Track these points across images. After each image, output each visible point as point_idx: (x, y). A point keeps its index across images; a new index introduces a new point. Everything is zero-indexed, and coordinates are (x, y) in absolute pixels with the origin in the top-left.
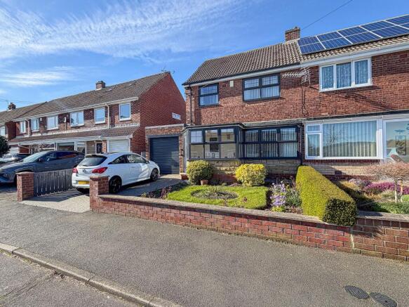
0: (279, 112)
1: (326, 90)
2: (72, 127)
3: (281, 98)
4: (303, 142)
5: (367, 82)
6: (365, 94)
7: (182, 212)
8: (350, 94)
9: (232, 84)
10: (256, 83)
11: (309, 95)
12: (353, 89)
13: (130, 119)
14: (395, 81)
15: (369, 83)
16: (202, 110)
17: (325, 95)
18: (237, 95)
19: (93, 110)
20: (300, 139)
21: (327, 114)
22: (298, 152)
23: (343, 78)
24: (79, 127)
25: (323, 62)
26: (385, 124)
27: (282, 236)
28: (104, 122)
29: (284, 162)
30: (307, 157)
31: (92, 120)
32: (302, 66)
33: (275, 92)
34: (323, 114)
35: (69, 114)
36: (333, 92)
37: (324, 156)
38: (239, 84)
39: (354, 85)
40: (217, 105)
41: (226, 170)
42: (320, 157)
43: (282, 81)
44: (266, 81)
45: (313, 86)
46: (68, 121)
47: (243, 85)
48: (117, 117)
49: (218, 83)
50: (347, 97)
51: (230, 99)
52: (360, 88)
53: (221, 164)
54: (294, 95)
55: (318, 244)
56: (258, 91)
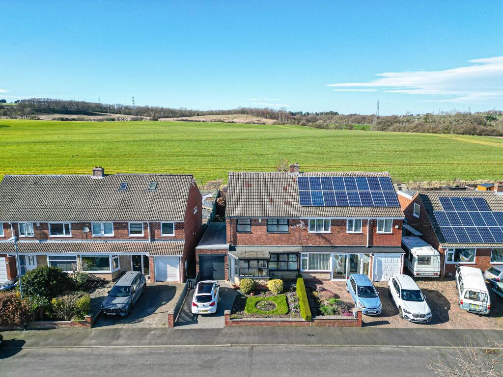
0: (287, 241)
1: (311, 232)
2: (96, 237)
3: (289, 233)
4: (300, 262)
5: (328, 230)
6: (327, 236)
8: (322, 236)
9: (260, 220)
10: (275, 222)
12: (323, 233)
13: (174, 235)
16: (239, 235)
17: (311, 235)
19: (127, 223)
20: (298, 261)
21: (311, 244)
22: (297, 267)
24: (106, 238)
28: (142, 235)
29: (290, 272)
30: (302, 270)
33: (286, 229)
35: (89, 223)
36: (315, 233)
38: (265, 222)
40: (250, 233)
41: (262, 283)
42: (307, 270)
43: (290, 223)
44: (281, 222)
45: (305, 229)
46: (90, 231)
48: (157, 232)
49: (251, 219)
51: (258, 229)
52: (326, 233)
53: (259, 279)
54: (296, 233)
56: (276, 226)
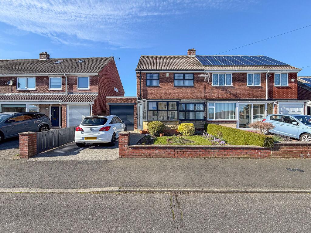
0: (193, 94)
1: (215, 86)
2: (19, 91)
3: (194, 87)
4: (207, 111)
5: (230, 84)
6: (230, 90)
7: (195, 150)
8: (224, 89)
9: (168, 75)
10: (181, 77)
11: (207, 87)
12: (225, 87)
13: (88, 89)
14: (240, 86)
15: (231, 85)
16: (148, 89)
17: (214, 88)
18: (170, 82)
19: (47, 77)
20: (205, 110)
21: (215, 98)
22: (204, 117)
23: (222, 81)
24: (29, 91)
25: (214, 71)
26: (239, 105)
27: (246, 156)
28: (61, 89)
29: (198, 122)
30: (209, 120)
31: (46, 86)
32: (205, 72)
33: (191, 83)
34: (214, 98)
35: (15, 78)
36: (218, 87)
37: (215, 119)
38: (172, 76)
39: (226, 85)
40: (158, 87)
41: (172, 127)
42: (214, 120)
43: (195, 78)
44: (187, 77)
45: (209, 83)
46: (15, 84)
47: (174, 77)
48: (74, 86)
49: (159, 73)
50: (223, 91)
51: (166, 84)
52: (228, 87)
53: (168, 123)
54: (201, 86)
55: (260, 157)
56: (182, 82)
